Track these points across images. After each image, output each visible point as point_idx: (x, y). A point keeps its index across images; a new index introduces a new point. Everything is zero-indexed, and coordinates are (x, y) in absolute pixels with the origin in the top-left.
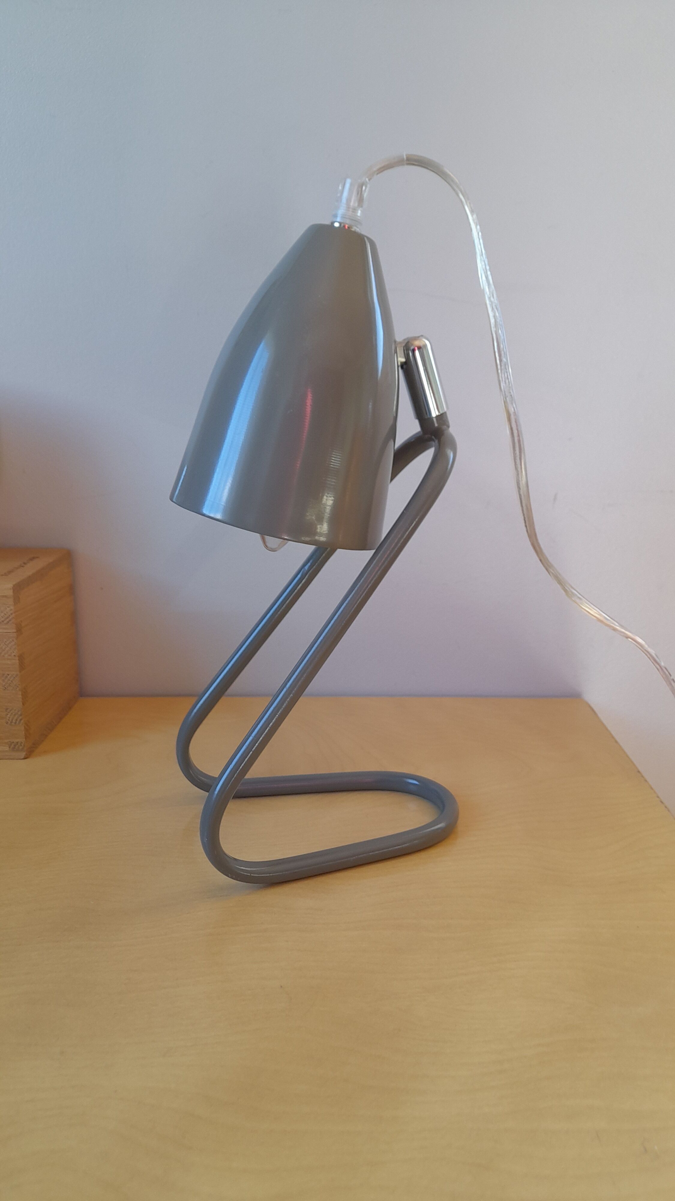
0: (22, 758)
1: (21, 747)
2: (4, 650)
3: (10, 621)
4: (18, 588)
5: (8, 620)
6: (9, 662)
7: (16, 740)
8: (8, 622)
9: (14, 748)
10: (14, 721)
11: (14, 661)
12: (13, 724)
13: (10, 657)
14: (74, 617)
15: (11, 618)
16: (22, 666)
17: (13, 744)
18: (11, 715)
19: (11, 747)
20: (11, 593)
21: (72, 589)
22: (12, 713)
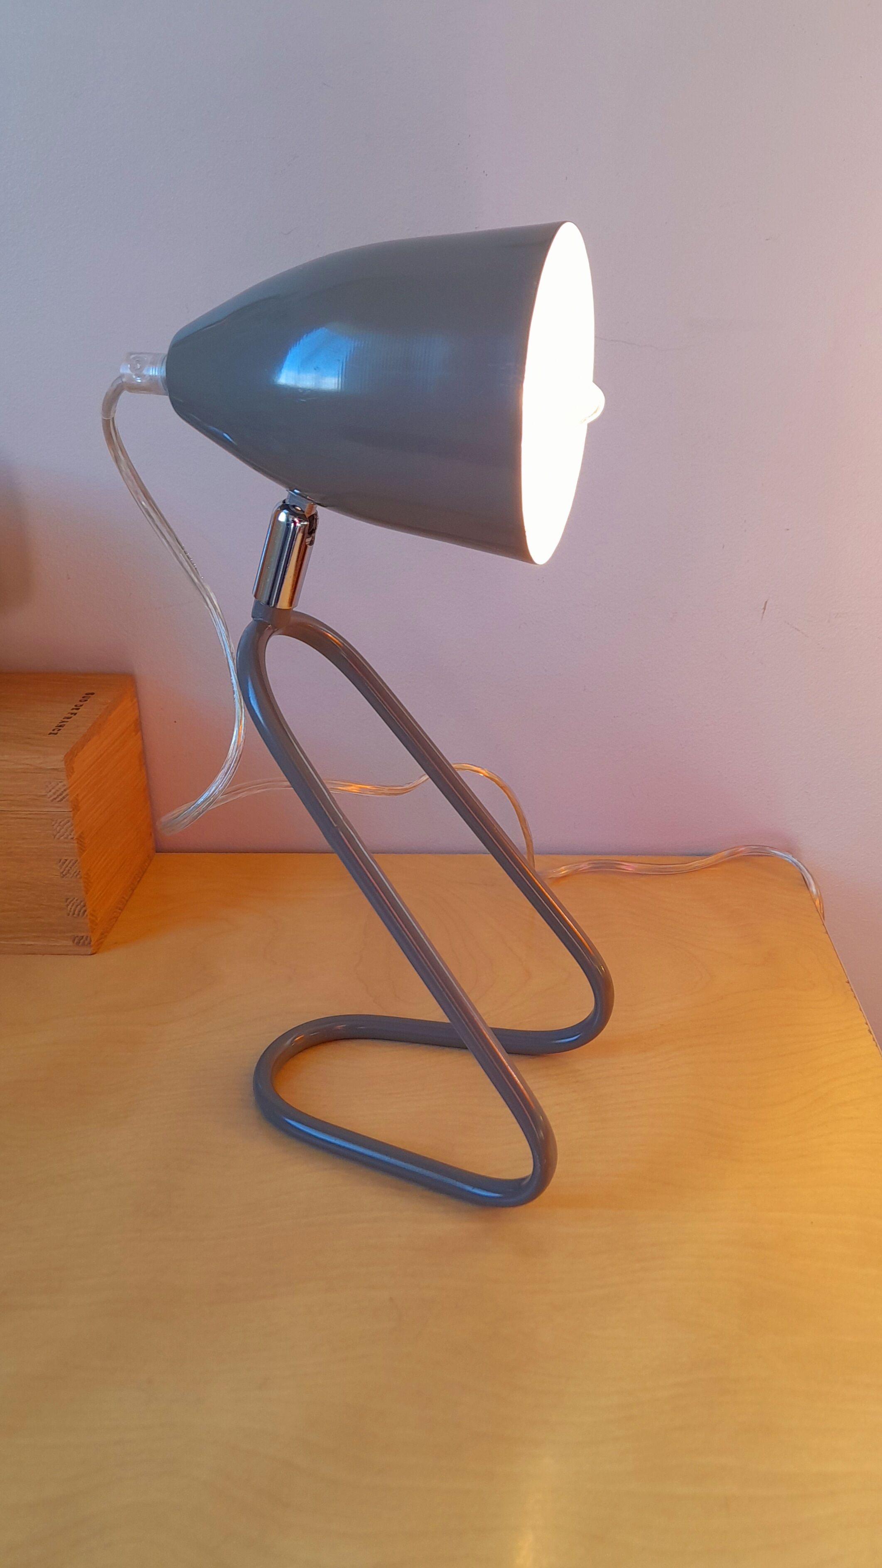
0: (89, 953)
1: (86, 942)
2: (59, 832)
3: (64, 798)
4: (70, 757)
5: (61, 797)
6: (65, 846)
7: (81, 935)
8: (62, 800)
9: (78, 943)
10: (76, 913)
11: (72, 844)
12: (75, 916)
13: (66, 840)
14: (143, 758)
15: (64, 795)
16: (82, 848)
17: (78, 938)
18: (72, 906)
19: (75, 942)
20: (62, 765)
21: (138, 725)
22: (73, 904)
